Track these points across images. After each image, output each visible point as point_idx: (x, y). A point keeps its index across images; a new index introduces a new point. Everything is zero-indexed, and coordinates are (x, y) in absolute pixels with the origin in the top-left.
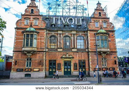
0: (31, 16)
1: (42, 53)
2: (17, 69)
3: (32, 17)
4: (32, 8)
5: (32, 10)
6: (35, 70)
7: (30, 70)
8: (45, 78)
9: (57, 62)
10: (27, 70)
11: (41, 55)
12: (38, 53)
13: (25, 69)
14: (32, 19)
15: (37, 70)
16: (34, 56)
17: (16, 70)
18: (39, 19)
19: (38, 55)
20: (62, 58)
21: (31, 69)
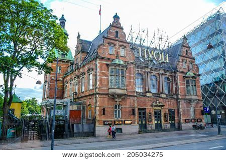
0: (116, 40)
1: (133, 98)
2: (104, 122)
3: (117, 43)
4: (117, 30)
5: (117, 32)
6: (127, 122)
7: (121, 123)
8: (139, 133)
9: (148, 111)
10: (117, 123)
11: (132, 101)
12: (128, 98)
13: (115, 122)
14: (117, 46)
15: (129, 122)
16: (123, 102)
17: (103, 124)
18: (126, 47)
19: (128, 101)
20: (152, 105)
21: (122, 121)
